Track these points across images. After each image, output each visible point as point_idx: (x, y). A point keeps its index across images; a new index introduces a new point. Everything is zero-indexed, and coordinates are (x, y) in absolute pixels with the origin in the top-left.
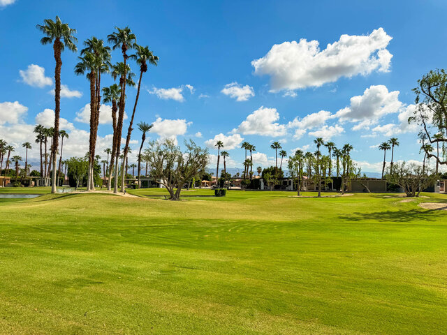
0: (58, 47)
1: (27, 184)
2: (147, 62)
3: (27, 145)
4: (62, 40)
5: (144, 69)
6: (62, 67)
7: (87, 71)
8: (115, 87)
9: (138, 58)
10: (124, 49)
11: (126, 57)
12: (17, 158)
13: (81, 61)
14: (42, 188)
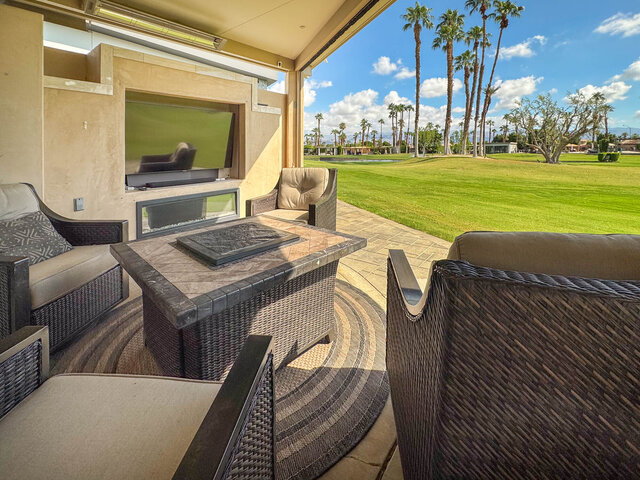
0: (417, 28)
1: (383, 153)
2: (509, 17)
3: (381, 121)
4: (421, 23)
5: (504, 24)
6: (421, 46)
7: (444, 44)
8: (468, 53)
9: (498, 14)
10: (483, 10)
11: (485, 17)
12: (374, 131)
13: (438, 36)
14: (395, 155)
